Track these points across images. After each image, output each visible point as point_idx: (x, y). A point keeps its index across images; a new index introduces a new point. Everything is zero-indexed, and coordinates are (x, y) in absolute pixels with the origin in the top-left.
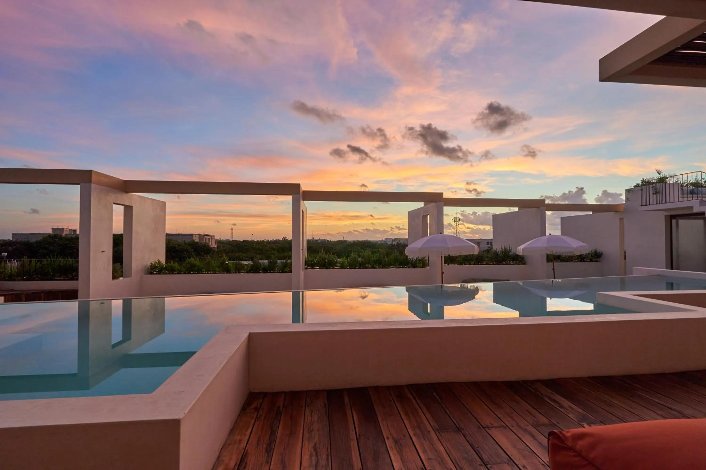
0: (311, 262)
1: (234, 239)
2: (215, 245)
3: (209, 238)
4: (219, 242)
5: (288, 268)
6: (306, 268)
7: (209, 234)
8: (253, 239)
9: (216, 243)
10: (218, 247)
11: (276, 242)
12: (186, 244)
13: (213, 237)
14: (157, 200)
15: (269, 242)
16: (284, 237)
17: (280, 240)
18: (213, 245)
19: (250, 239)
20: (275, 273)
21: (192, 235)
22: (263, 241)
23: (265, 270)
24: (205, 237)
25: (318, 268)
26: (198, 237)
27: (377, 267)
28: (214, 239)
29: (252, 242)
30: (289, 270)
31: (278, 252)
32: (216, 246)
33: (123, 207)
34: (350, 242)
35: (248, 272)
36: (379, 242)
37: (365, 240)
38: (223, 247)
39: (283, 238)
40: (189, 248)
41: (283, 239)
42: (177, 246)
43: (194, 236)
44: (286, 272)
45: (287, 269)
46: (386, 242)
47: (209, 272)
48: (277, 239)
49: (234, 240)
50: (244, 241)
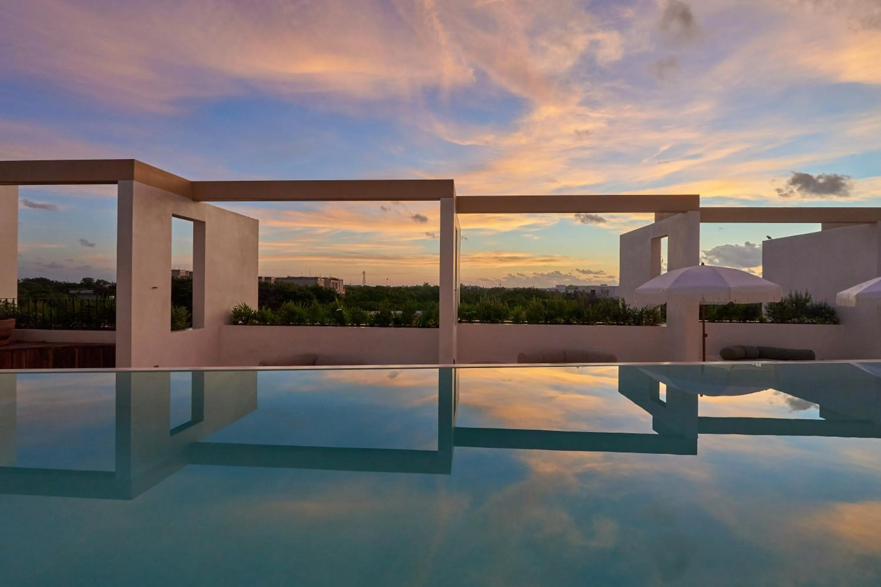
0: (468, 311)
1: (366, 284)
2: (344, 291)
3: (337, 283)
4: (349, 288)
5: (432, 320)
6: (460, 322)
7: (337, 278)
8: (388, 285)
9: (345, 289)
10: (347, 294)
11: (416, 289)
12: (308, 288)
13: (341, 282)
14: (244, 216)
15: (407, 288)
16: (426, 283)
17: (421, 286)
18: (341, 291)
19: (385, 285)
20: (411, 327)
21: (316, 278)
22: (400, 288)
23: (398, 323)
24: (332, 281)
25: (478, 321)
26: (323, 281)
27: (575, 322)
28: (342, 283)
29: (388, 289)
30: (434, 323)
31: (418, 300)
32: (344, 293)
33: (192, 222)
34: (509, 289)
35: (372, 325)
36: (548, 290)
37: (530, 287)
38: (352, 294)
39: (424, 283)
40: (311, 293)
41: (424, 285)
42: (297, 291)
43: (319, 279)
44: (429, 327)
45: (432, 322)
46: (557, 290)
47: (316, 324)
48: (417, 285)
49: (366, 286)
50: (377, 287)
